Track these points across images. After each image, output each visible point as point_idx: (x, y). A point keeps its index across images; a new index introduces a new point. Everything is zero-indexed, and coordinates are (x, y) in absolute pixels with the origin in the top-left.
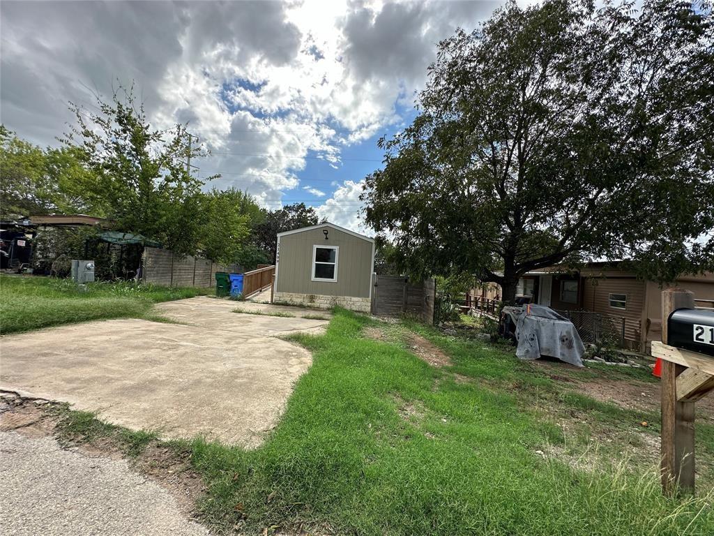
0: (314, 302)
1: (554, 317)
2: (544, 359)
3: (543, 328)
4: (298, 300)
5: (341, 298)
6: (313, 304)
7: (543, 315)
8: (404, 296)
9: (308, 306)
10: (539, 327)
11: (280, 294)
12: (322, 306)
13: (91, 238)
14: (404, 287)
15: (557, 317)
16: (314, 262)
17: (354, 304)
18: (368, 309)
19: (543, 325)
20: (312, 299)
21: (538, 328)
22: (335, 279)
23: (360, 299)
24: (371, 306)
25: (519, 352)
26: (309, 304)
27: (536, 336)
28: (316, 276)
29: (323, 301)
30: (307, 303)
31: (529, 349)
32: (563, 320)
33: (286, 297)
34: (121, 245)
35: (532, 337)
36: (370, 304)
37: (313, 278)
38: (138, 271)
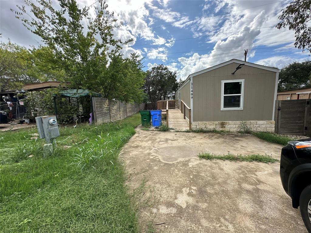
0: (224, 127)
5: (248, 122)
6: (224, 129)
11: (197, 123)
12: (232, 130)
13: (56, 95)
16: (223, 95)
18: (273, 130)
20: (223, 125)
22: (241, 107)
23: (265, 122)
24: (275, 127)
26: (221, 129)
29: (232, 126)
34: (77, 98)
37: (222, 108)
38: (91, 114)
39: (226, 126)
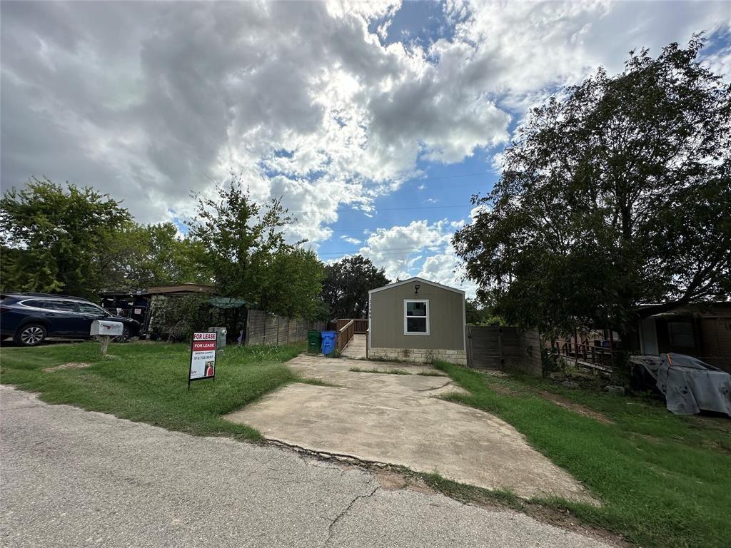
1: (703, 367)
2: (705, 414)
3: (696, 380)
4: (392, 354)
5: (435, 351)
6: (408, 359)
7: (689, 365)
8: (500, 346)
9: (404, 361)
10: (691, 378)
11: (375, 350)
12: (417, 360)
13: (203, 304)
14: (500, 338)
15: (706, 366)
16: (406, 316)
17: (449, 357)
18: (465, 362)
19: (695, 377)
20: (406, 353)
21: (689, 380)
22: (427, 333)
23: (455, 352)
24: (467, 358)
25: (671, 407)
26: (404, 358)
27: (689, 389)
28: (408, 331)
29: (418, 355)
30: (401, 358)
31: (684, 404)
32: (715, 370)
33: (380, 352)
35: (685, 390)
36: (465, 357)
37: (406, 332)
38: (241, 332)
39: (411, 355)
